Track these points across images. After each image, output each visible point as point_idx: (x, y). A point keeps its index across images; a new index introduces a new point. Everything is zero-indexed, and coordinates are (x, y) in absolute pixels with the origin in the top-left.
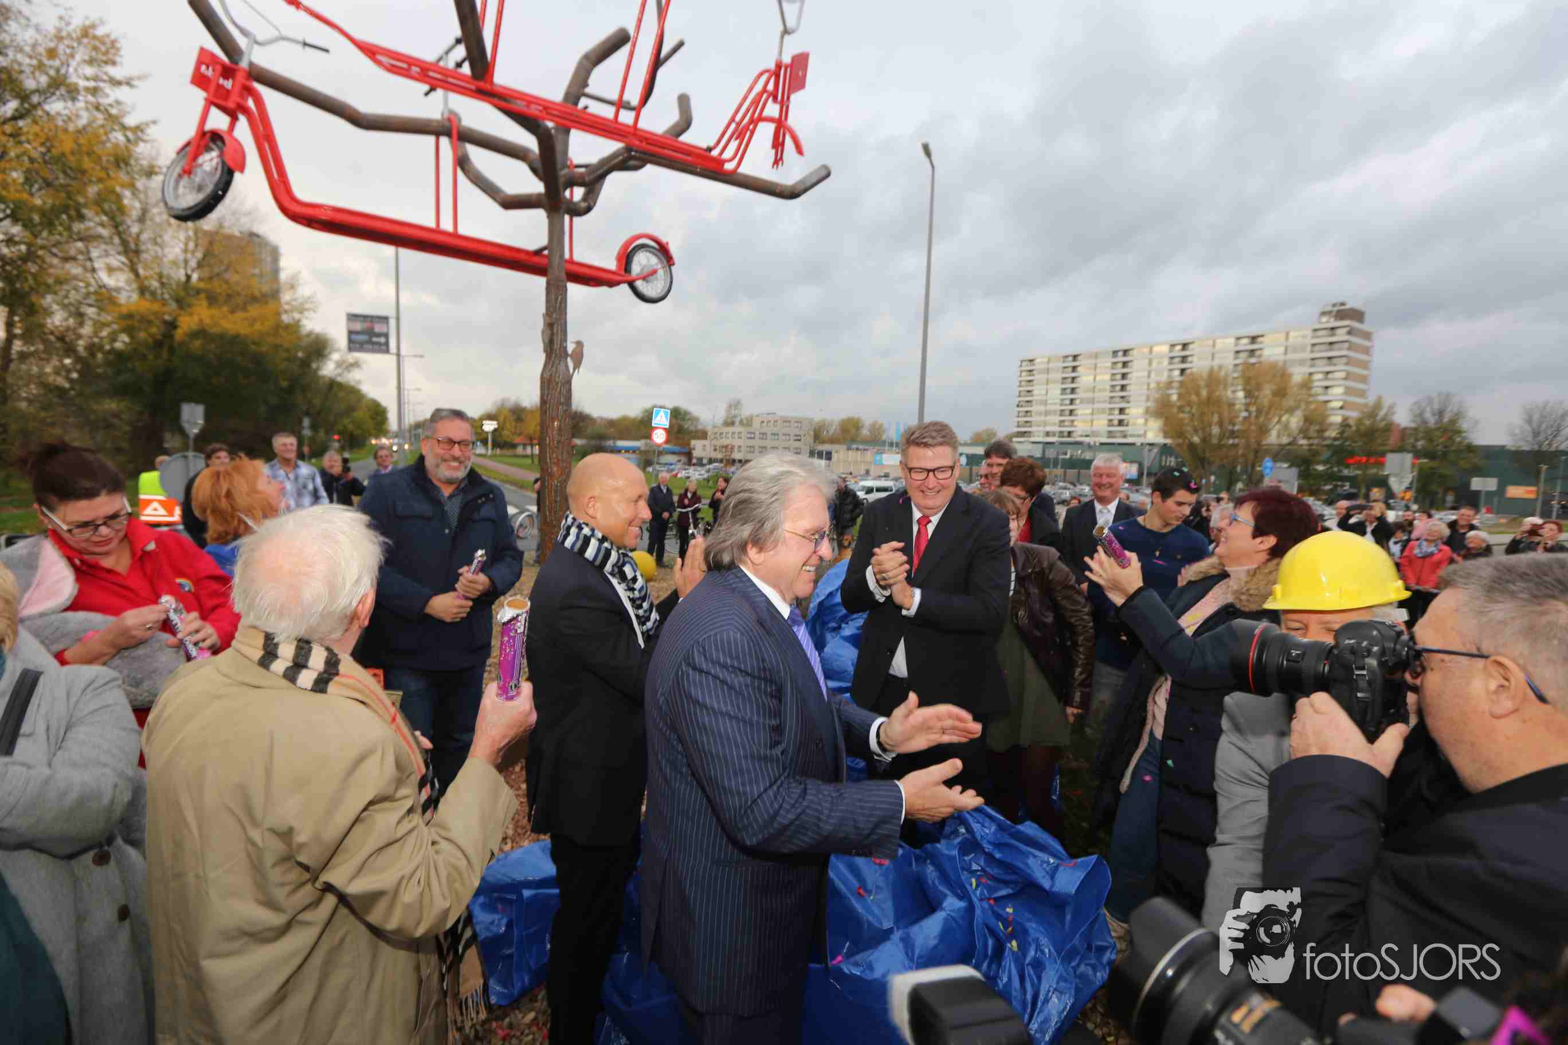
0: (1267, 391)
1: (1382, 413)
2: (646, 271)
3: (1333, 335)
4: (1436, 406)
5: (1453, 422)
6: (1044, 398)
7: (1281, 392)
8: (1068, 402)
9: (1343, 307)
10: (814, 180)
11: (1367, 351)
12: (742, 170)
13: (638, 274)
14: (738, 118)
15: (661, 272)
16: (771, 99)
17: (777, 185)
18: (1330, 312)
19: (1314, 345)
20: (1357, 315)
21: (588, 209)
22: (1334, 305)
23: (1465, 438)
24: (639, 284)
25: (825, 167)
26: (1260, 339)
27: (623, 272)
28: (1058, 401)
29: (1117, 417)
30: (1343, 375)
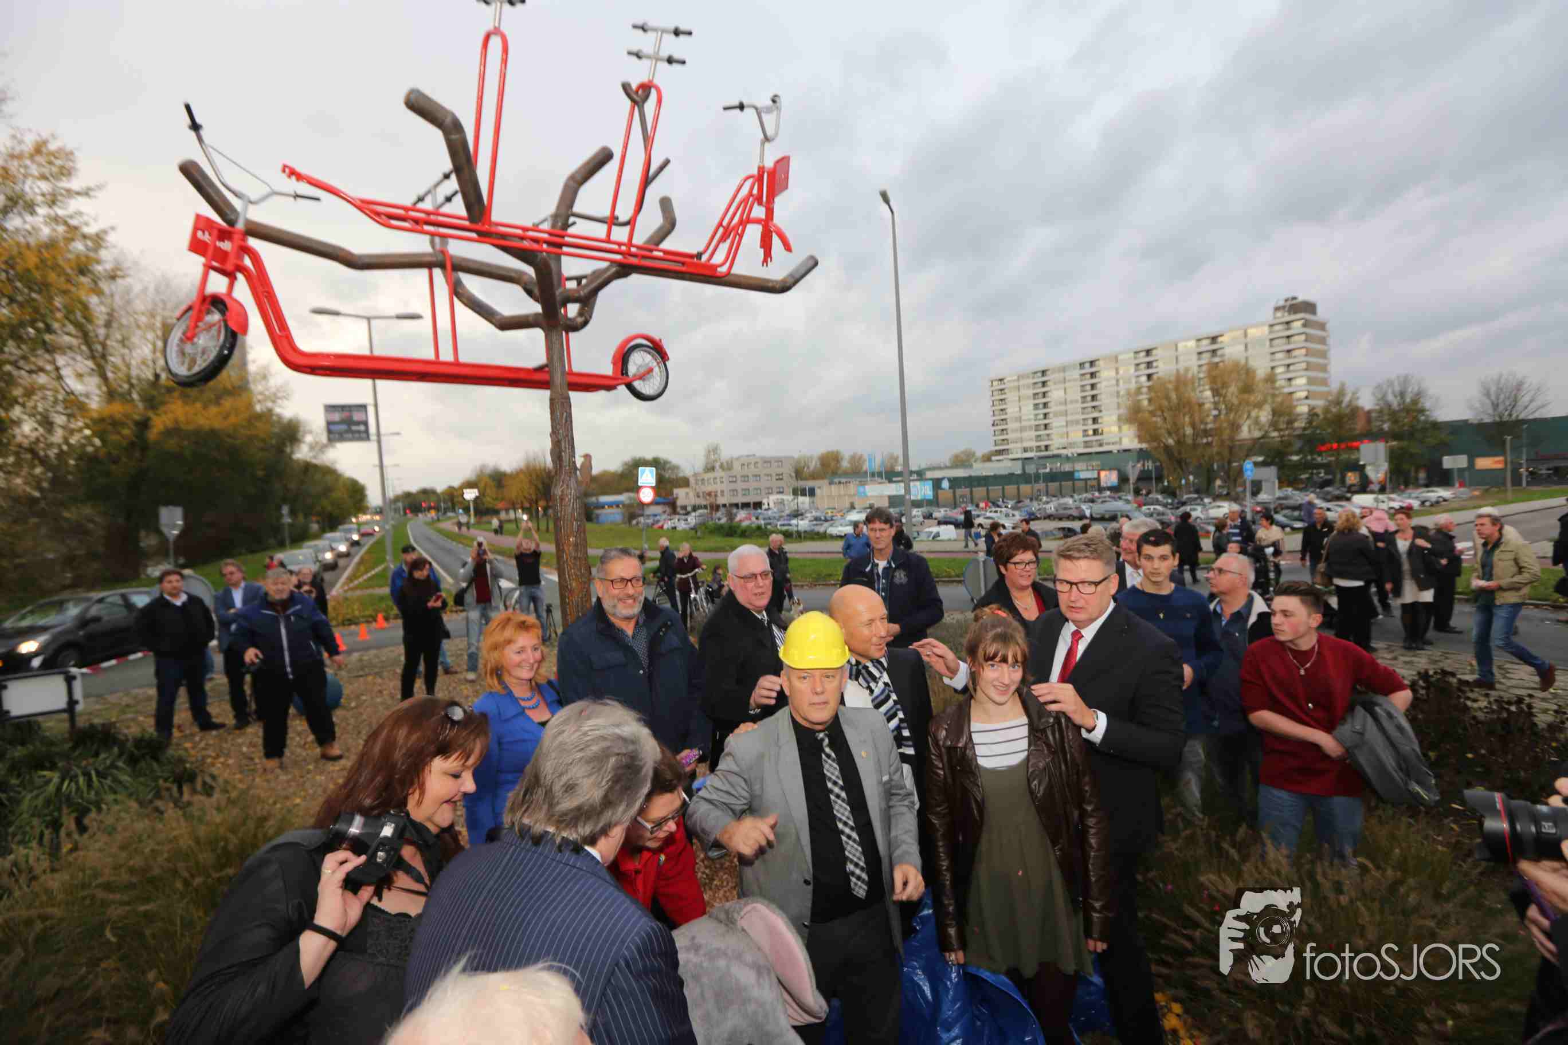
0: (1233, 389)
1: (1347, 399)
2: (642, 370)
3: (1288, 329)
4: (1397, 388)
5: (1415, 402)
6: (1017, 415)
7: (1247, 389)
8: (1042, 416)
9: (1294, 302)
10: (803, 271)
11: (1323, 341)
12: (734, 271)
13: (635, 375)
14: (725, 223)
15: (656, 369)
16: (756, 205)
17: (768, 281)
18: (1284, 307)
19: (1272, 340)
20: (1309, 307)
21: (585, 323)
22: (1286, 300)
23: (1427, 416)
24: (637, 384)
25: (812, 257)
26: (1220, 339)
27: (620, 376)
28: (1032, 417)
29: (1091, 427)
30: (1304, 365)
